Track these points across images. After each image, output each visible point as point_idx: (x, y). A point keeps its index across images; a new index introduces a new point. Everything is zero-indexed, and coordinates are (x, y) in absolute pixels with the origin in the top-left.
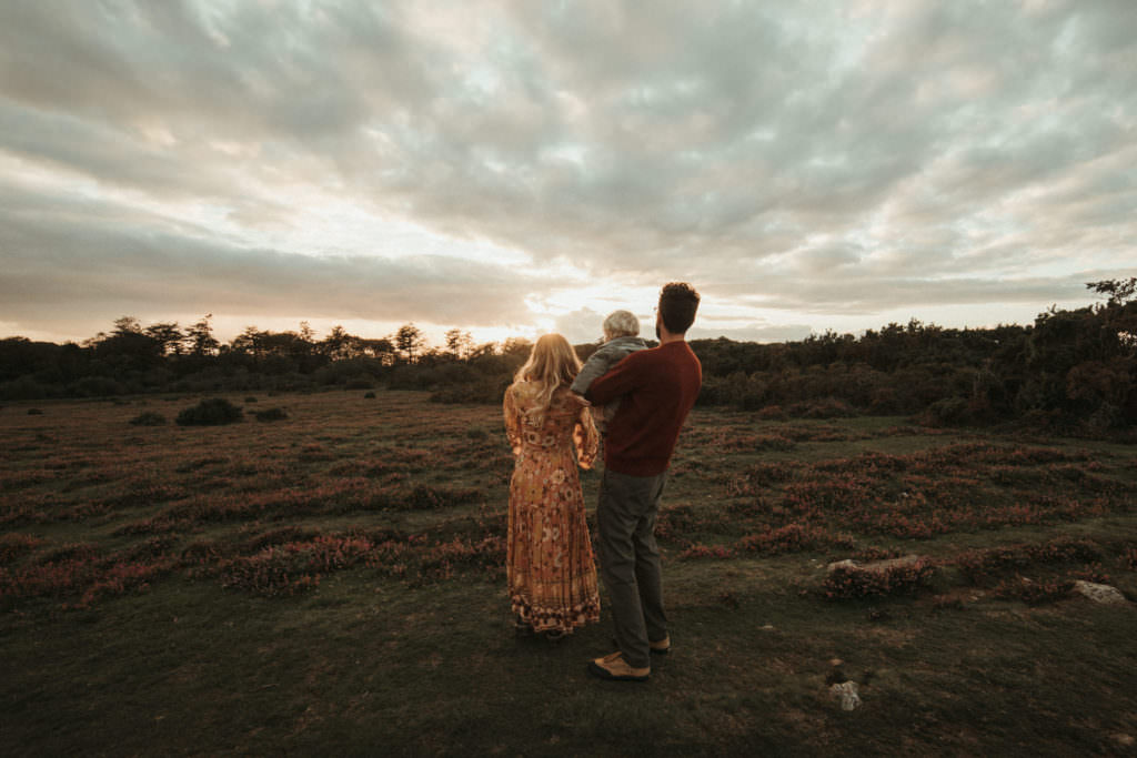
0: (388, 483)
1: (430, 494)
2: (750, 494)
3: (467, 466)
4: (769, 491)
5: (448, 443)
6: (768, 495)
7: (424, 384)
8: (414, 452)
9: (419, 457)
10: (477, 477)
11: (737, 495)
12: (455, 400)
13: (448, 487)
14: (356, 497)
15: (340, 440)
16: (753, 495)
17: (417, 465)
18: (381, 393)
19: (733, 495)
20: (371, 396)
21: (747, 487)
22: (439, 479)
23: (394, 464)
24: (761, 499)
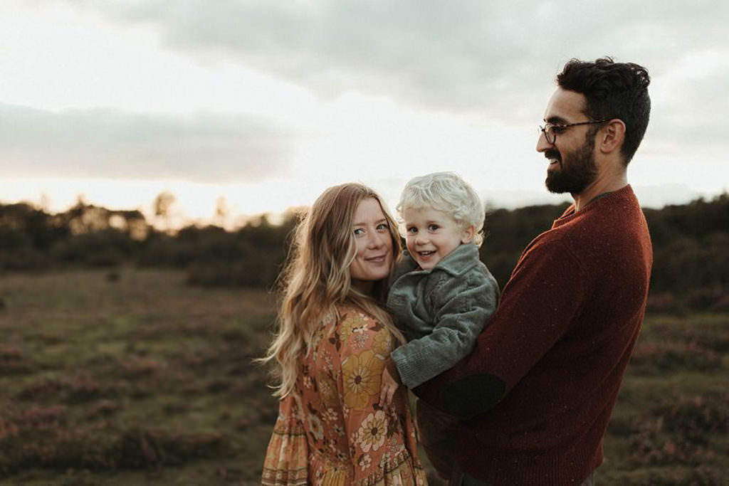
0: (91, 418)
1: (145, 445)
2: (676, 461)
3: (216, 389)
4: (710, 454)
5: (194, 347)
6: (711, 463)
7: (181, 261)
8: (143, 363)
9: (148, 372)
10: (223, 409)
11: (654, 462)
12: (218, 283)
13: (176, 427)
14: (34, 445)
15: (53, 341)
16: (684, 463)
17: (142, 386)
18: (128, 273)
19: (647, 459)
20: (114, 278)
21: (670, 448)
22: (170, 411)
23: (110, 383)
24: (699, 470)
